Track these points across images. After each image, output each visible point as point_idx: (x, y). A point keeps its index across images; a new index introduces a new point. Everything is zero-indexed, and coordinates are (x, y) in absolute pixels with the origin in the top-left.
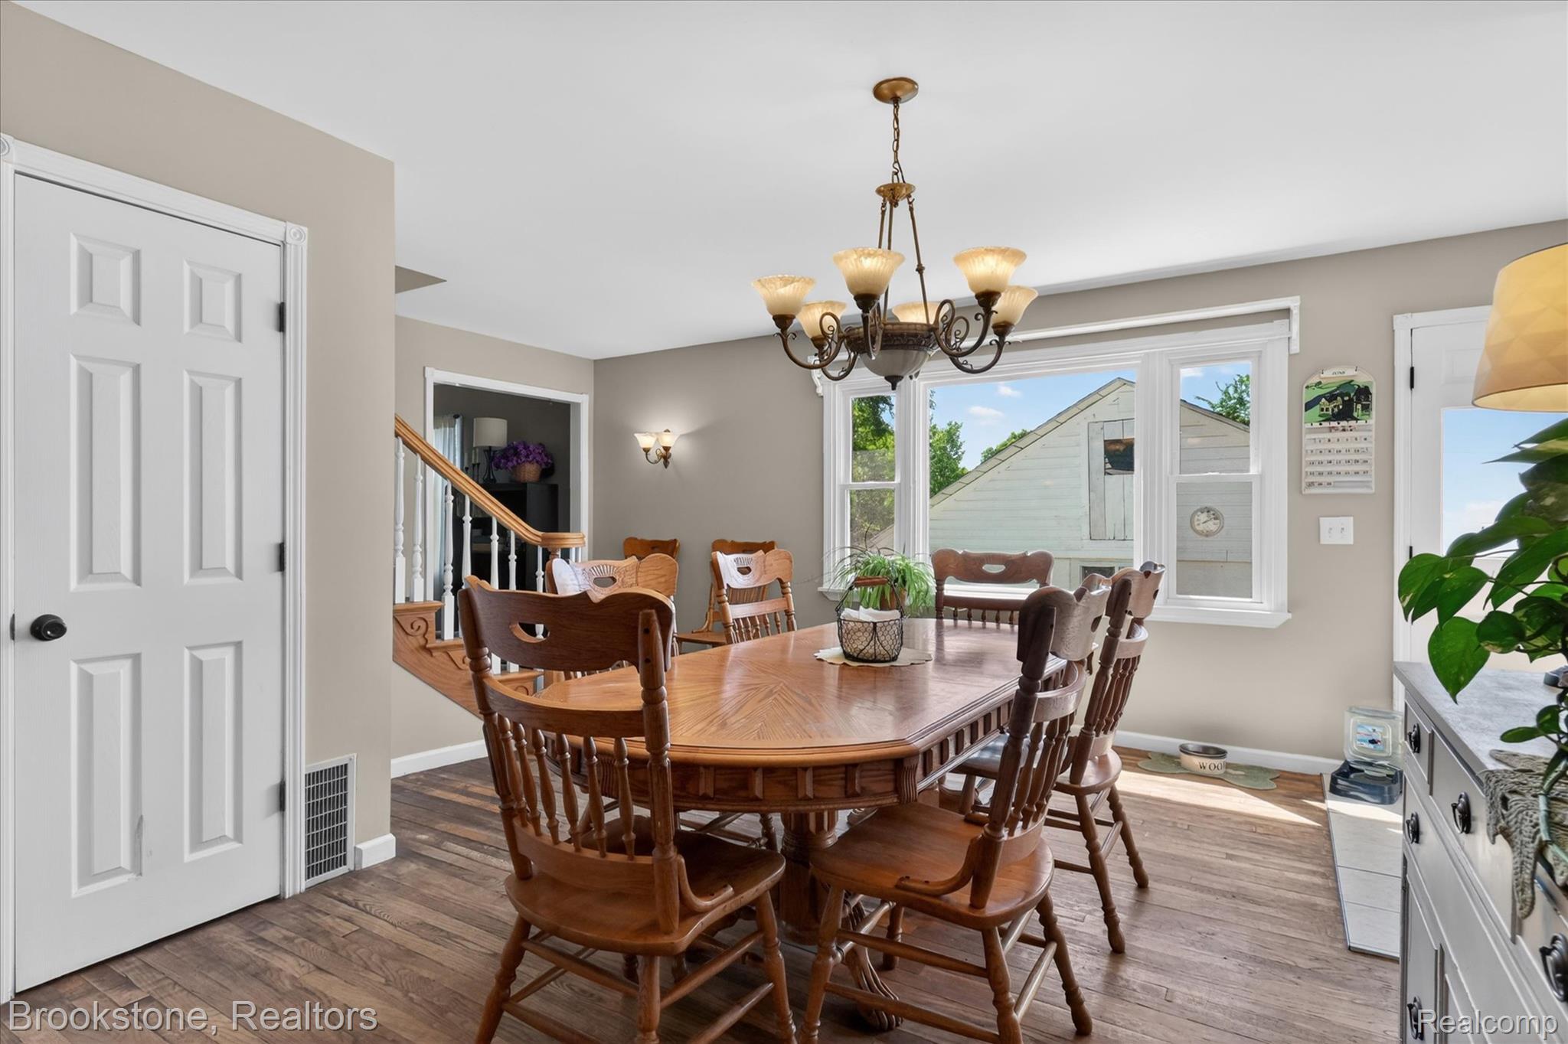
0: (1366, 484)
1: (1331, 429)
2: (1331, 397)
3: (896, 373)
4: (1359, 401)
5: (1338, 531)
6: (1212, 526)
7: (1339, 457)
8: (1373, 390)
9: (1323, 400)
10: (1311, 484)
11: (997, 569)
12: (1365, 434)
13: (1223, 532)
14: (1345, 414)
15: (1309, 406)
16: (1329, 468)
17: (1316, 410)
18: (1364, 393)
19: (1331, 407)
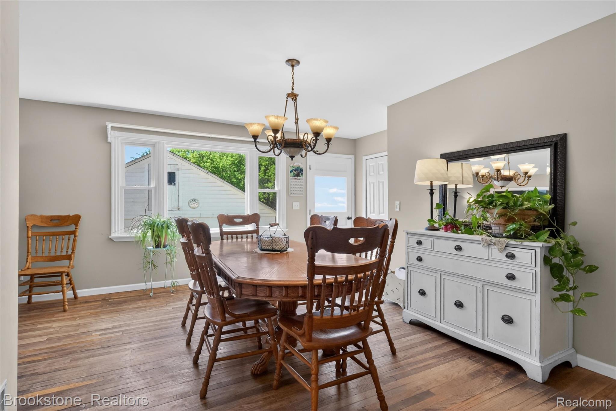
0: (302, 194)
1: (295, 179)
2: (295, 170)
3: (293, 155)
4: (301, 172)
5: (296, 206)
6: (196, 205)
7: (297, 186)
8: (303, 170)
9: (294, 171)
10: (291, 193)
11: (240, 220)
12: (302, 181)
13: (199, 207)
14: (298, 175)
15: (291, 172)
16: (295, 189)
17: (292, 173)
18: (302, 170)
19: (296, 173)
